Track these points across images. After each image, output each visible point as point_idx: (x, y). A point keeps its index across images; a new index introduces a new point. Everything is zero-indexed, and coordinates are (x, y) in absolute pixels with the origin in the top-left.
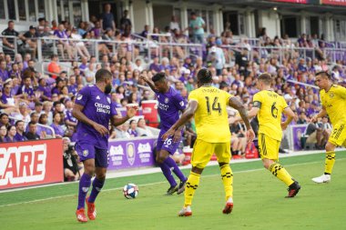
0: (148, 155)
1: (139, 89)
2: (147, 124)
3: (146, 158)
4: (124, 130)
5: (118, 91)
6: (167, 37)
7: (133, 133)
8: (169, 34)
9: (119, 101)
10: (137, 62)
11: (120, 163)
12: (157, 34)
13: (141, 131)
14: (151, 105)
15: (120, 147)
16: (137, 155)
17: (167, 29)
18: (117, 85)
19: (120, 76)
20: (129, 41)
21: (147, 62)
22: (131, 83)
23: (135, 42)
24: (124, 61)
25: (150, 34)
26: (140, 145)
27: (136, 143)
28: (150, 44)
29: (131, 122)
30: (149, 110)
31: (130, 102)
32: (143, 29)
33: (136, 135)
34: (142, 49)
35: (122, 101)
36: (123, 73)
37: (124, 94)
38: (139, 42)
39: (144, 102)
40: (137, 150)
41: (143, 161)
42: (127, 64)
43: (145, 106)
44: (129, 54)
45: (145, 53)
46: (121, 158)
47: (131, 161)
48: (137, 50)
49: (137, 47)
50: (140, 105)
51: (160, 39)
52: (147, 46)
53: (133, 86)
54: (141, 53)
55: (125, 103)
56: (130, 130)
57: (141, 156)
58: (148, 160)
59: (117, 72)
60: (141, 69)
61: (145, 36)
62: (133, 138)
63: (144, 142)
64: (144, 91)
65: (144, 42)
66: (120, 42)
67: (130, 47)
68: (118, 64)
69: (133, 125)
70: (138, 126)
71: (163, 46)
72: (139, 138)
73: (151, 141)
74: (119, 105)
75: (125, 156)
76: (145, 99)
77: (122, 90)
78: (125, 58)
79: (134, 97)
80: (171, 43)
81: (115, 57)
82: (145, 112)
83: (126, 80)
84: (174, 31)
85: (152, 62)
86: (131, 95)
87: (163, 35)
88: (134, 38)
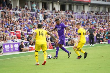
0: (18, 48)
1: (15, 26)
2: (17, 38)
3: (17, 49)
4: (10, 40)
5: (8, 27)
6: (24, 10)
7: (13, 41)
8: (24, 9)
9: (8, 30)
10: (14, 18)
11: (8, 50)
12: (20, 9)
13: (15, 40)
14: (19, 32)
15: (8, 45)
16: (14, 48)
17: (24, 7)
18: (7, 25)
19: (8, 22)
20: (11, 11)
21: (17, 18)
22: (12, 25)
23: (13, 11)
24: (10, 17)
25: (18, 9)
26: (15, 45)
27: (14, 44)
28: (18, 12)
29: (12, 37)
30: (18, 33)
31: (12, 31)
32: (16, 7)
33: (14, 41)
34: (16, 14)
35: (9, 30)
36: (9, 21)
37: (10, 28)
38: (15, 11)
39: (16, 31)
40: (14, 46)
41: (16, 50)
42: (11, 18)
43: (16, 32)
44: (11, 15)
45: (17, 15)
46: (9, 49)
47: (12, 49)
48: (14, 14)
49: (14, 13)
50: (15, 32)
51: (21, 11)
52: (17, 13)
53: (13, 25)
54: (15, 15)
55: (10, 31)
56: (12, 40)
57: (15, 48)
58: (18, 49)
59: (7, 21)
60: (15, 20)
61: (17, 10)
62: (13, 42)
63: (16, 44)
64: (17, 27)
65: (16, 11)
66: (8, 11)
67: (12, 13)
68: (8, 18)
69: (13, 38)
70: (14, 38)
71: (23, 13)
72: (15, 42)
73: (19, 43)
74: (8, 32)
75: (10, 48)
76: (17, 30)
77: (9, 27)
78: (10, 16)
79: (13, 29)
80: (25, 12)
81: (7, 16)
82: (17, 34)
83: (10, 23)
84: (26, 8)
85: (19, 18)
86: (12, 28)
87: (23, 9)
88: (13, 10)
